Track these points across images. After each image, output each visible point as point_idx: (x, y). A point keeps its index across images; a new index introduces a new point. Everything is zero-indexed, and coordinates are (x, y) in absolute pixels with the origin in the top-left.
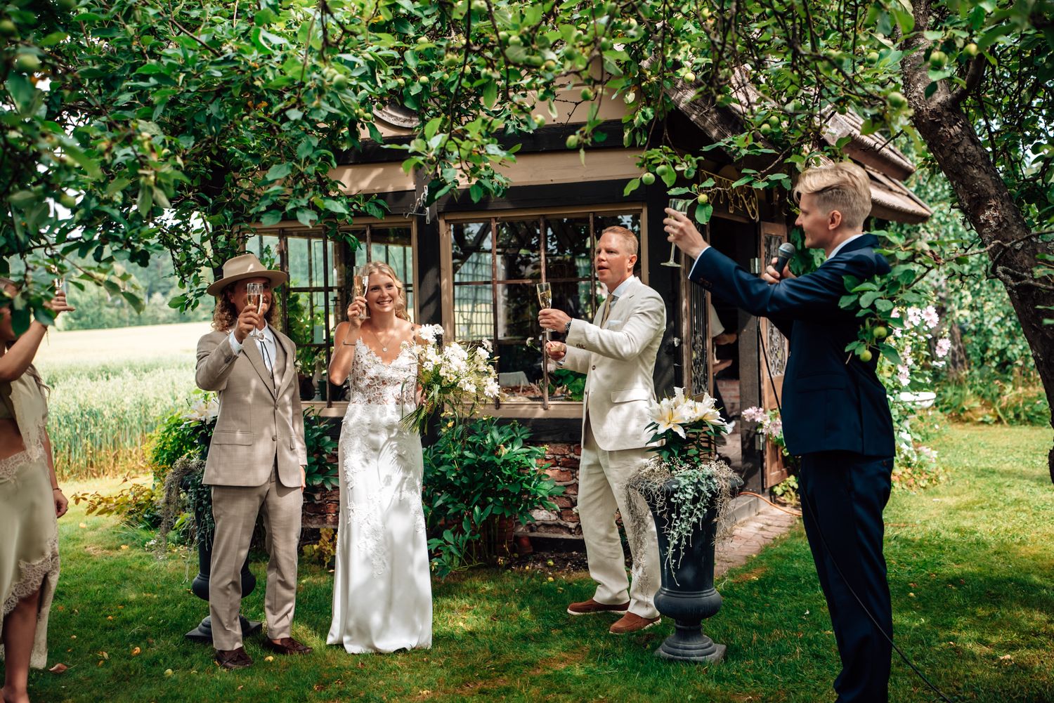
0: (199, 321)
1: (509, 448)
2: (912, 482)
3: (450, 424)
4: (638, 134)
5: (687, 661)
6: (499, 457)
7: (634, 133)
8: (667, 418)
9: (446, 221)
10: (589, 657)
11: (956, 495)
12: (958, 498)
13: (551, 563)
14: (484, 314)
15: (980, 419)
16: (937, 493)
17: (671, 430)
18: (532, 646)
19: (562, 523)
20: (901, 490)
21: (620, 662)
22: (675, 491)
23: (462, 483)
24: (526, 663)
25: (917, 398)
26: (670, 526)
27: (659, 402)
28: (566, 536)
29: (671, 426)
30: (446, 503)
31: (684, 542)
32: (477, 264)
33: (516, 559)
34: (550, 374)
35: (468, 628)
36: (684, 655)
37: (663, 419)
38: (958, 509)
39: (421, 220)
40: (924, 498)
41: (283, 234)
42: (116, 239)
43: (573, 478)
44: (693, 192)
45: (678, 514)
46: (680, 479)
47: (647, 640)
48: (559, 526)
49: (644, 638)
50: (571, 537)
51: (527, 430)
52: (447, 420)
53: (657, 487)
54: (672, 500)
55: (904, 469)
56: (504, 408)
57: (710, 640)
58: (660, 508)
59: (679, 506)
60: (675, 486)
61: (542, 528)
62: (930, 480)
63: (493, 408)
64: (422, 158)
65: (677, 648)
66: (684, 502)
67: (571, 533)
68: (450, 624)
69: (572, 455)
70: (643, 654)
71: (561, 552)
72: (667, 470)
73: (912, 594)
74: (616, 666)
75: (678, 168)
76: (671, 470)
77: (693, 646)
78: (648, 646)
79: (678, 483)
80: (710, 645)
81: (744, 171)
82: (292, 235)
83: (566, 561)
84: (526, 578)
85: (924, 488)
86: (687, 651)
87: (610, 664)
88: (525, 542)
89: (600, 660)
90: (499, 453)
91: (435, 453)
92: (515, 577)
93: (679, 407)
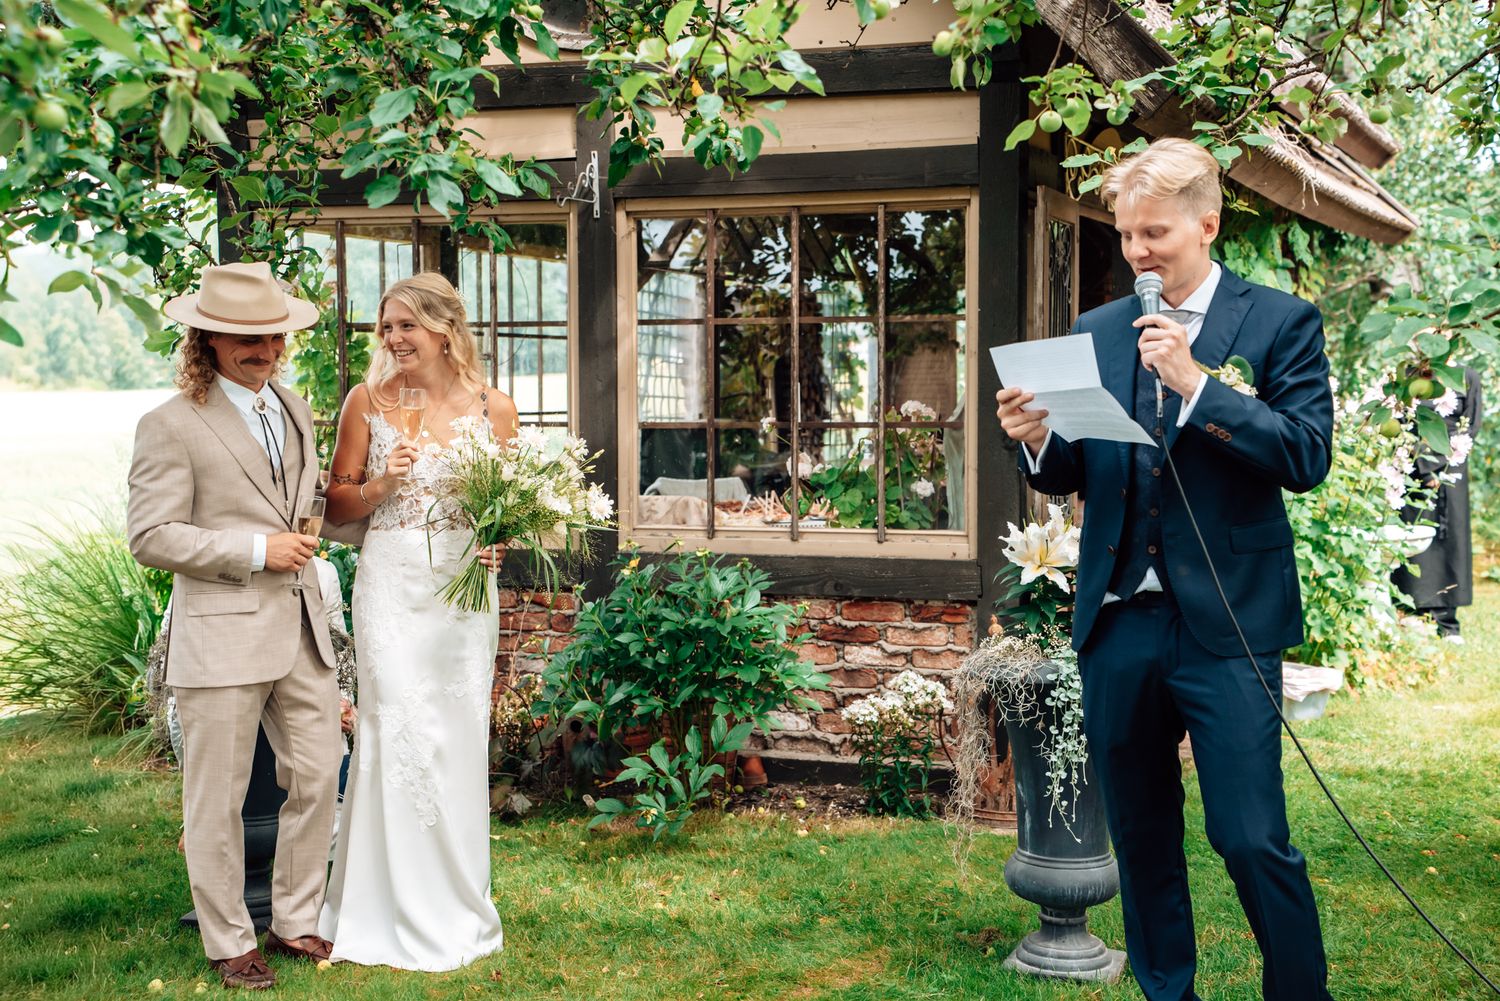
0: (149, 387)
1: (739, 607)
2: (1393, 677)
3: (634, 563)
4: (977, 64)
5: (1064, 979)
6: (722, 621)
7: (969, 63)
8: (1037, 558)
9: (628, 214)
10: (891, 968)
11: (1469, 699)
12: (1474, 706)
13: (801, 802)
14: (666, 380)
15: (1485, 574)
16: (1438, 695)
17: (1043, 578)
18: (788, 946)
19: (819, 735)
20: (1376, 690)
21: (948, 978)
22: (1052, 686)
23: (657, 664)
24: (782, 977)
25: (1410, 536)
26: (1048, 744)
27: (1022, 529)
28: (824, 756)
29: (1043, 571)
30: (629, 697)
31: (1075, 775)
32: (657, 294)
33: (740, 795)
34: (804, 482)
35: (673, 911)
36: (1057, 968)
37: (1030, 558)
38: (1479, 723)
39: (585, 213)
40: (1416, 704)
41: (341, 230)
42: (100, 211)
43: (838, 658)
44: (1107, 160)
45: (1060, 726)
46: (1061, 663)
47: (988, 940)
48: (814, 740)
49: (983, 935)
50: (832, 759)
51: (765, 576)
52: (628, 556)
53: (1019, 676)
54: (1048, 701)
55: (1379, 654)
56: (720, 538)
57: (1101, 944)
58: (1026, 715)
59: (1060, 712)
60: (1051, 677)
61: (783, 743)
62: (1425, 674)
63: (702, 537)
64: (657, 76)
65: (1044, 955)
66: (1068, 706)
67: (834, 752)
68: (641, 907)
69: (838, 619)
70: (985, 964)
71: (815, 783)
72: (1036, 646)
73: (1432, 870)
74: (942, 985)
75: (1099, 105)
76: (1043, 649)
77: (1074, 953)
78: (991, 950)
79: (1056, 670)
80: (1101, 952)
81: (1197, 126)
82: (353, 233)
83: (826, 799)
84: (763, 829)
85: (1416, 687)
86: (1062, 962)
87: (930, 981)
88: (755, 766)
89: (912, 973)
90: (722, 614)
91: (608, 611)
92: (744, 827)
93: (1057, 539)
